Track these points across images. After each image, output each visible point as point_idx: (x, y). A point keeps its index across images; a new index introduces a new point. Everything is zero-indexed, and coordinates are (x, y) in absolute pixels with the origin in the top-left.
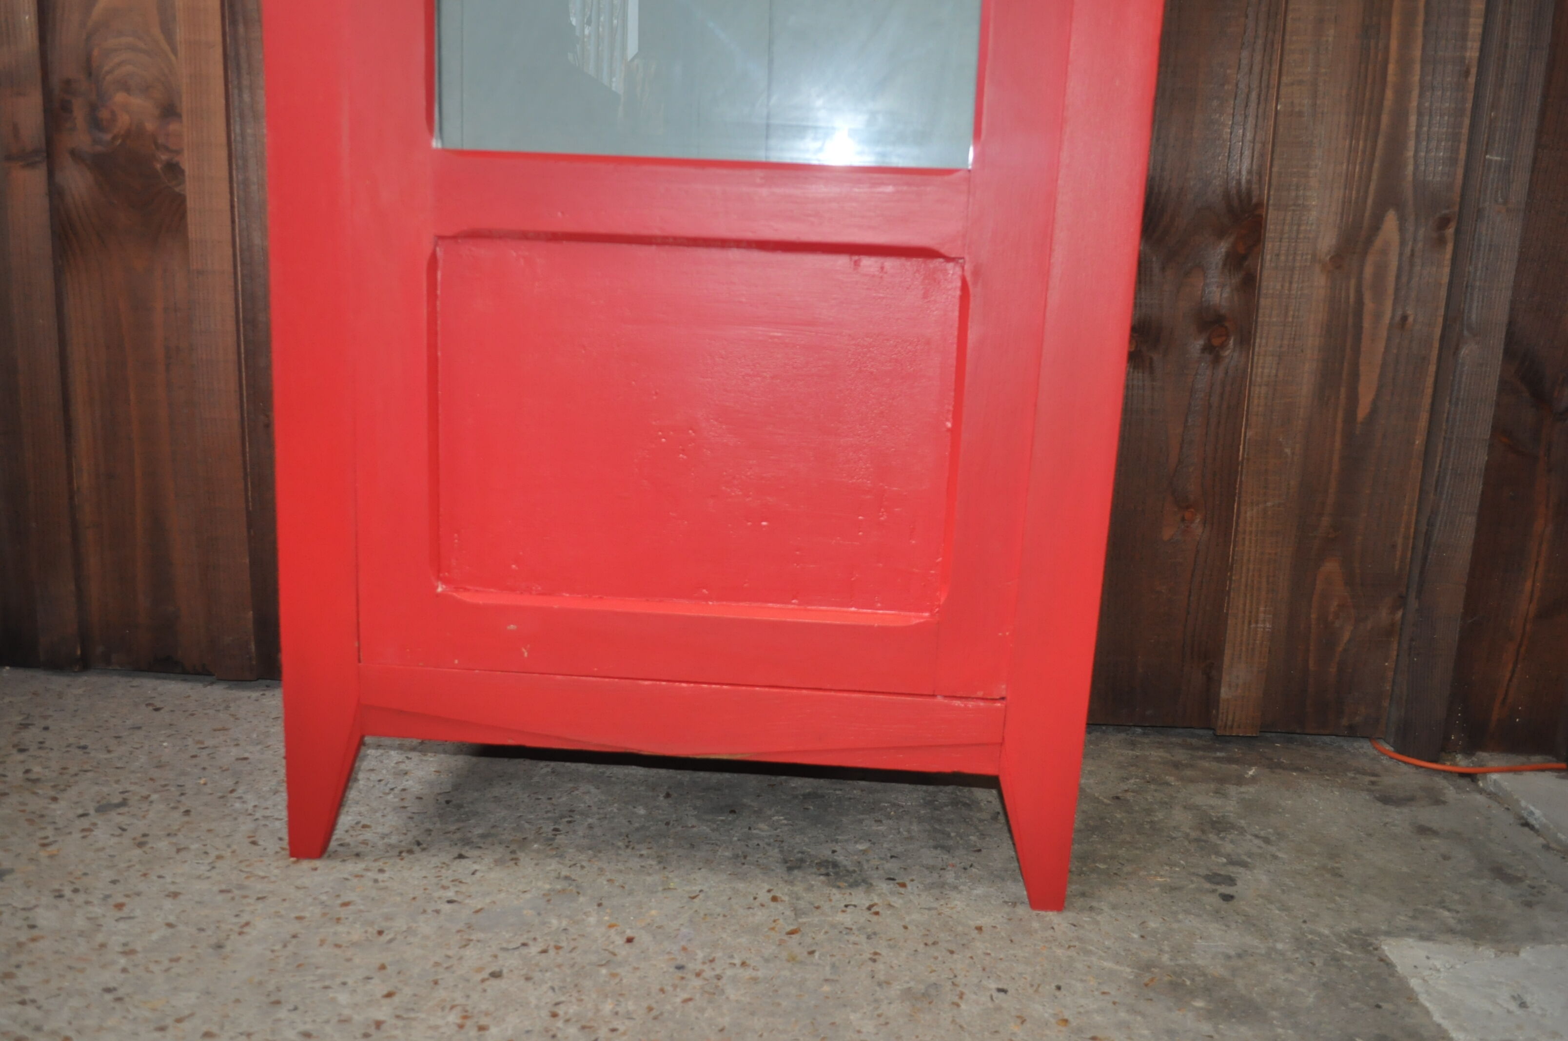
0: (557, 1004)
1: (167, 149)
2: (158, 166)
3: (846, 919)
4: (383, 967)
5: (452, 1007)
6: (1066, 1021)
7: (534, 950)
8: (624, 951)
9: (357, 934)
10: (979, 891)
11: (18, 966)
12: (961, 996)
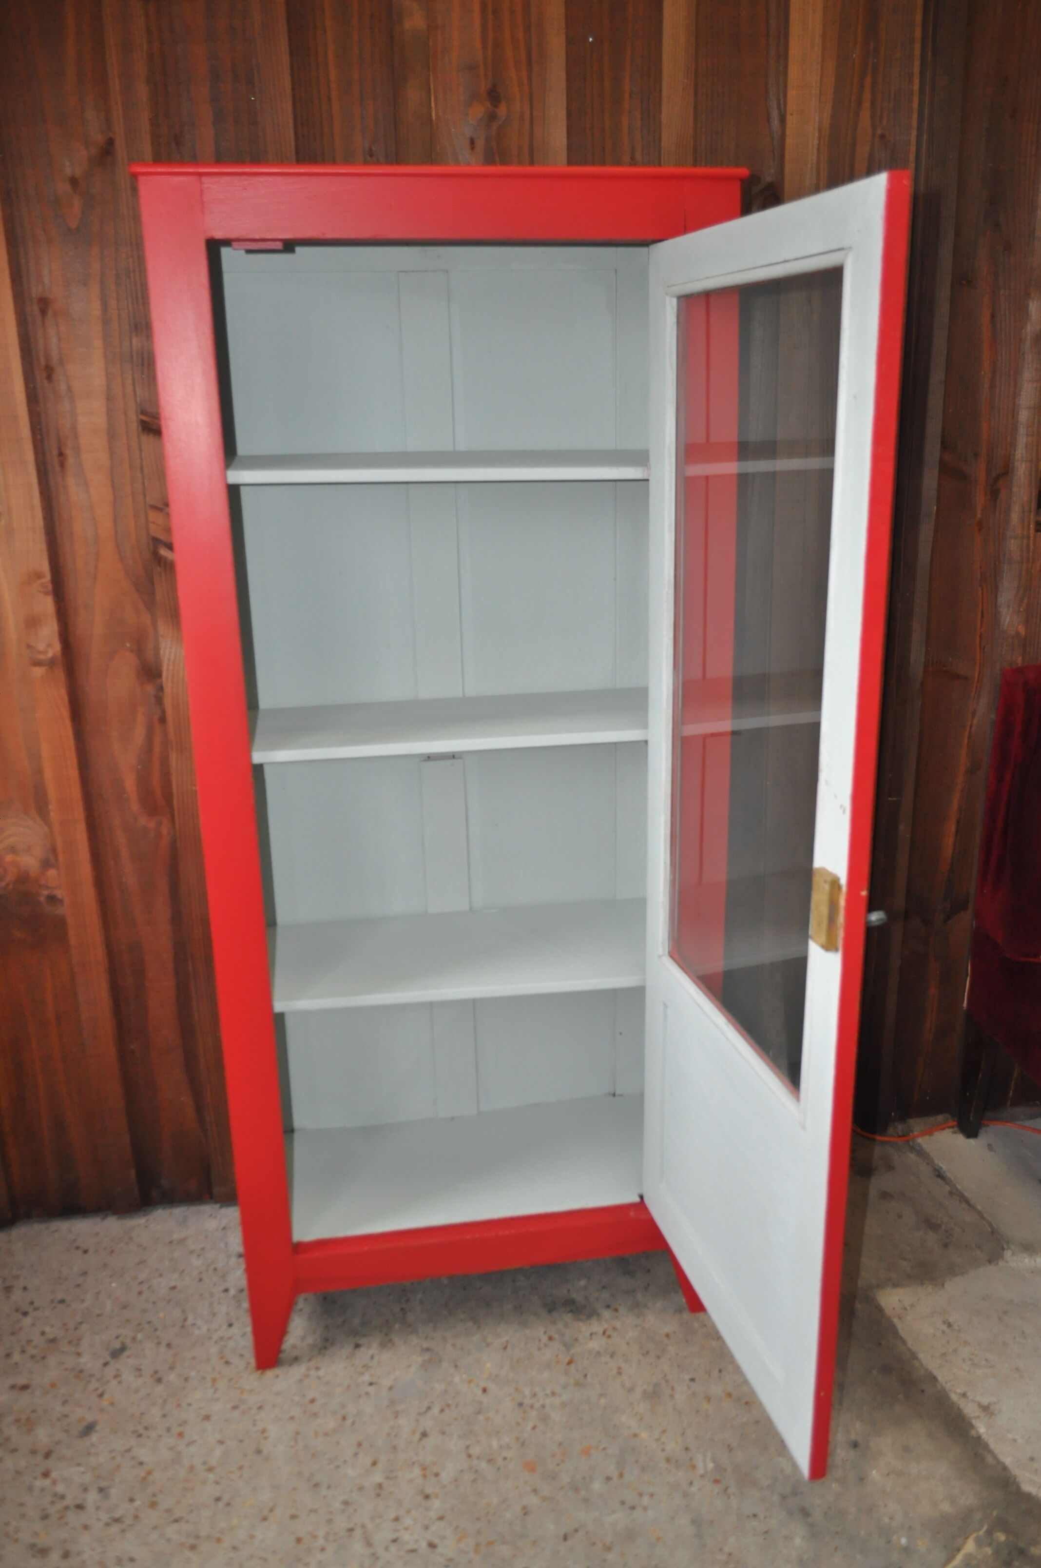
0: (467, 1447)
1: (47, 888)
2: (42, 899)
3: (595, 1345)
4: (359, 1444)
5: (413, 1464)
6: (729, 1395)
7: (436, 1410)
8: (484, 1399)
9: (332, 1424)
10: (659, 1305)
11: (154, 1495)
12: (673, 1389)
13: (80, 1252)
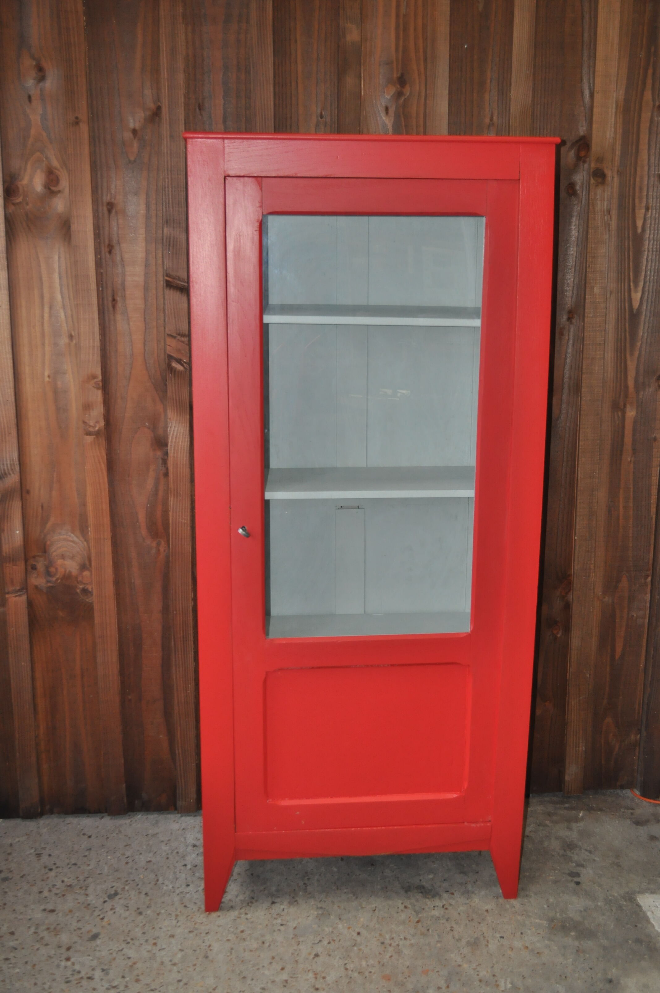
0: (345, 964)
1: (82, 583)
2: (78, 591)
3: (436, 913)
4: (273, 958)
5: (309, 971)
6: (527, 947)
7: (325, 942)
8: (359, 939)
9: (255, 945)
10: (483, 893)
11: (138, 976)
12: (488, 942)
13: (86, 837)
